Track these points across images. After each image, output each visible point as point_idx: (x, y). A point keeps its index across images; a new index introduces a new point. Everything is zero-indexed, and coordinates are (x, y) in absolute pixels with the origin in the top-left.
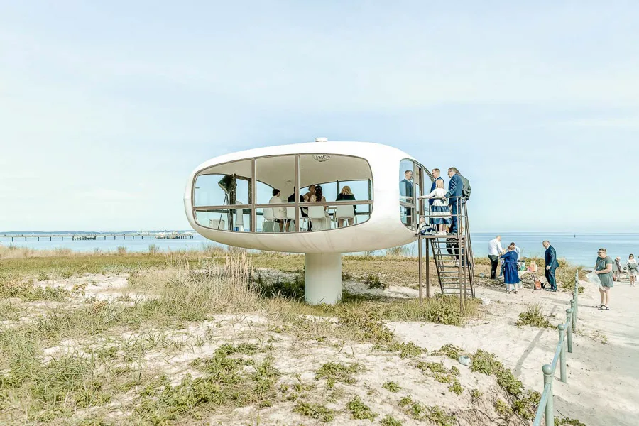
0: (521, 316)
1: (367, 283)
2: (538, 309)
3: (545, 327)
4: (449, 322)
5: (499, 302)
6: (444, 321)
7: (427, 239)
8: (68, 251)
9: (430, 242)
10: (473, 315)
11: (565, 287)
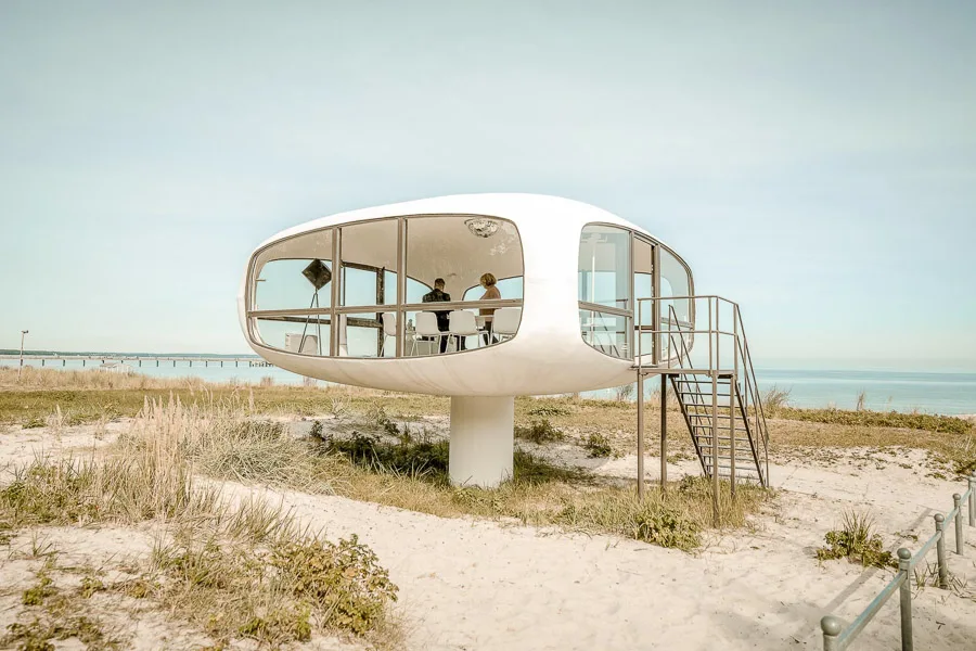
0: (830, 537)
1: (589, 447)
2: (867, 523)
3: (879, 565)
4: (670, 543)
5: (814, 496)
6: (659, 539)
7: (664, 376)
8: (196, 381)
9: (668, 381)
10: (738, 525)
11: (958, 472)
